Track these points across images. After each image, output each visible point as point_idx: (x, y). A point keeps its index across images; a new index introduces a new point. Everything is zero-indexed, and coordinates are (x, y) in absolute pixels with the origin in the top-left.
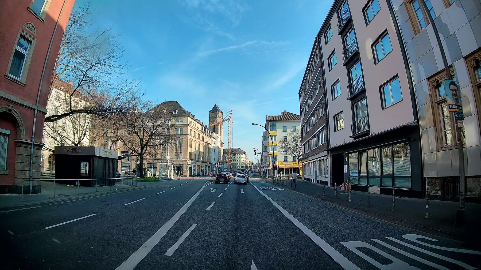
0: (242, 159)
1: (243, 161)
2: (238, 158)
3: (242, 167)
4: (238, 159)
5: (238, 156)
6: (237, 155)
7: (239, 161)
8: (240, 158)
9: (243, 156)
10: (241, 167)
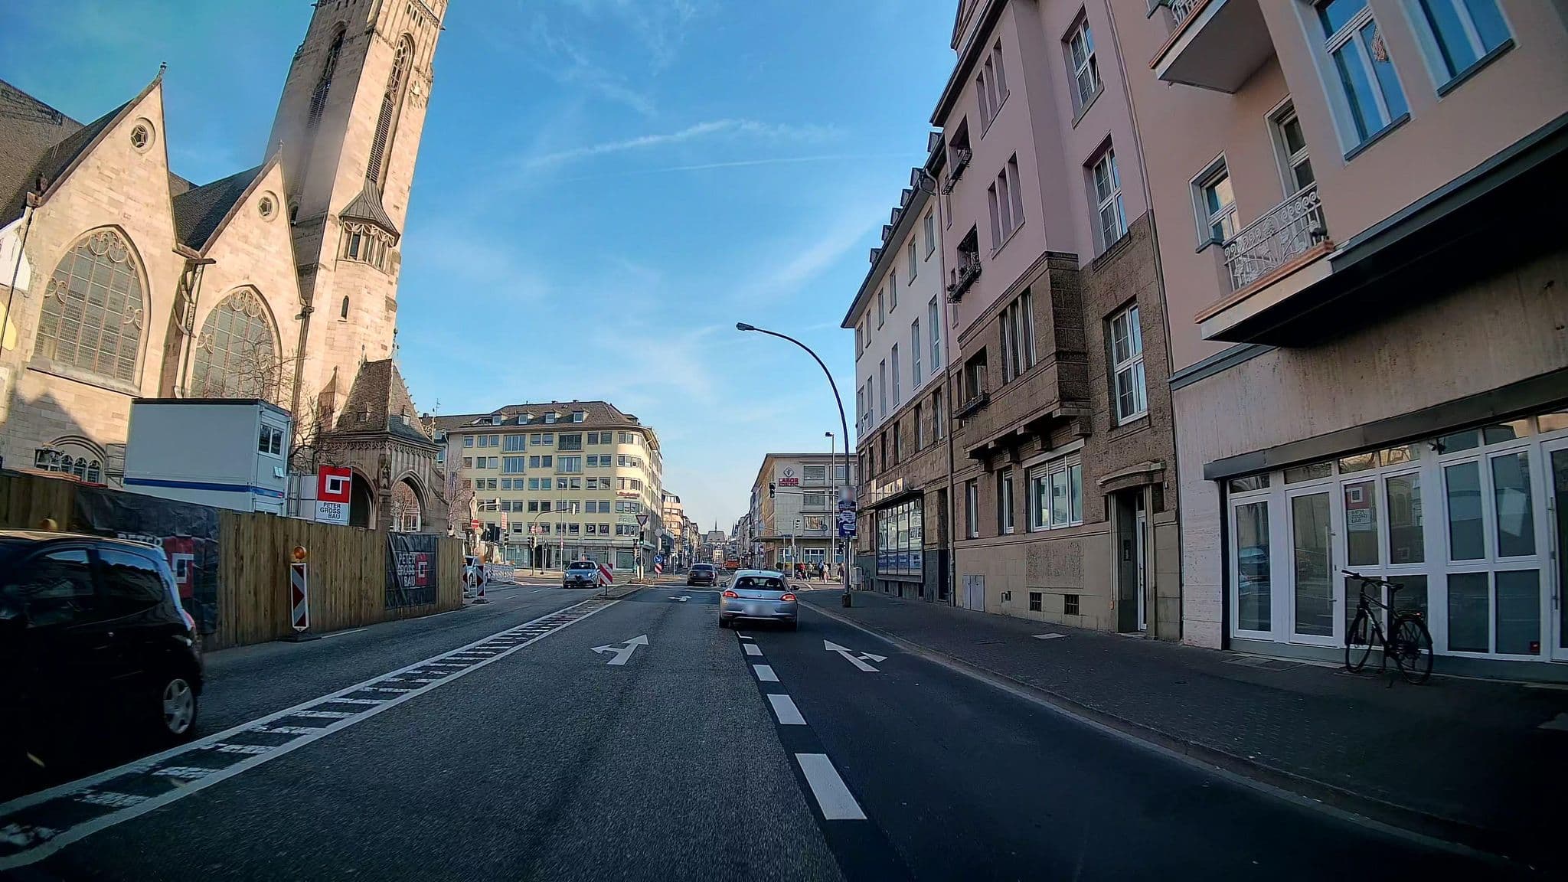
0: (628, 472)
1: (628, 484)
2: (592, 460)
3: (619, 532)
4: (598, 472)
5: (598, 450)
6: (592, 440)
7: (607, 482)
8: (606, 460)
9: (634, 448)
10: (612, 530)
